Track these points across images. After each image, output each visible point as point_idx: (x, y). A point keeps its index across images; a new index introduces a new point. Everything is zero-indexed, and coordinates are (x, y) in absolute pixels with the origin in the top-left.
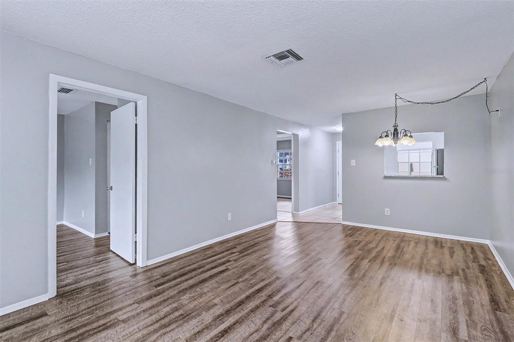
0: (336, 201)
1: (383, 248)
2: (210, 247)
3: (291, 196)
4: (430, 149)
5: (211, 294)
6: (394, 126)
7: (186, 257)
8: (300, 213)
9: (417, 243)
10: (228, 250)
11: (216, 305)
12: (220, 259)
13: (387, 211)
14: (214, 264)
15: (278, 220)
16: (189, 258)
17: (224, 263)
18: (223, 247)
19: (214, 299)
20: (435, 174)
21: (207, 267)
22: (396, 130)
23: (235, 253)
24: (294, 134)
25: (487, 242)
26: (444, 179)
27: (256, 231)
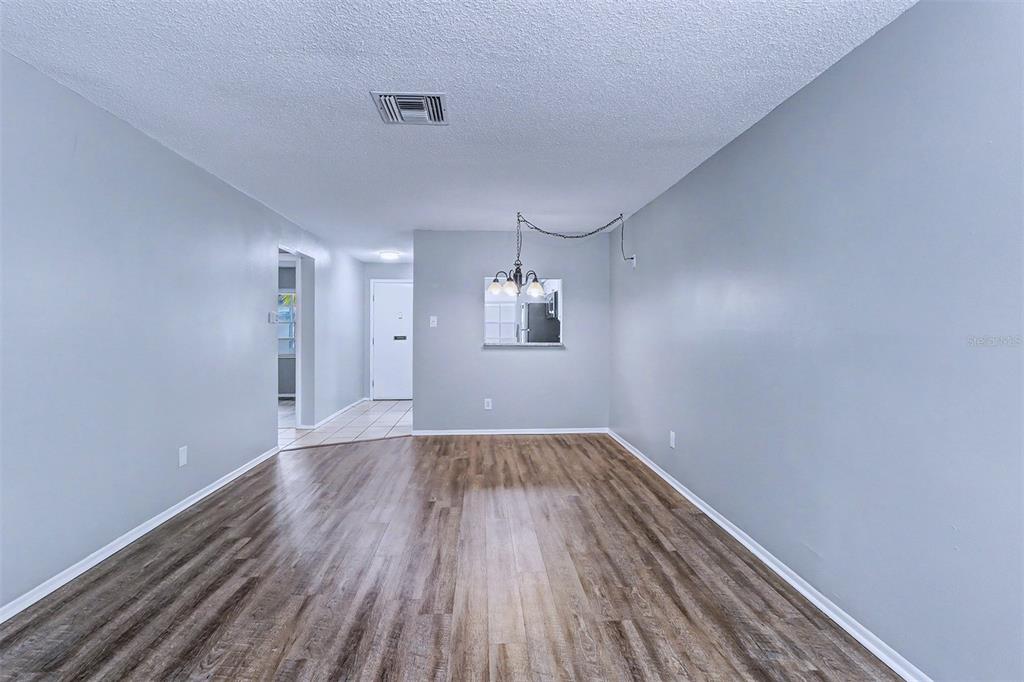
0: (369, 397)
1: (506, 463)
2: (146, 545)
3: (294, 392)
4: (511, 302)
5: (265, 647)
6: (516, 264)
7: (80, 593)
8: (316, 426)
9: (538, 446)
10: (210, 540)
11: (300, 663)
12: (208, 563)
13: (488, 404)
14: (202, 582)
15: (281, 447)
16: (99, 590)
17: (230, 571)
18: (188, 536)
19: (283, 653)
20: (523, 342)
21: (188, 593)
22: (518, 271)
23: (235, 541)
24: (303, 257)
25: (606, 430)
26: (562, 348)
27: (243, 479)
